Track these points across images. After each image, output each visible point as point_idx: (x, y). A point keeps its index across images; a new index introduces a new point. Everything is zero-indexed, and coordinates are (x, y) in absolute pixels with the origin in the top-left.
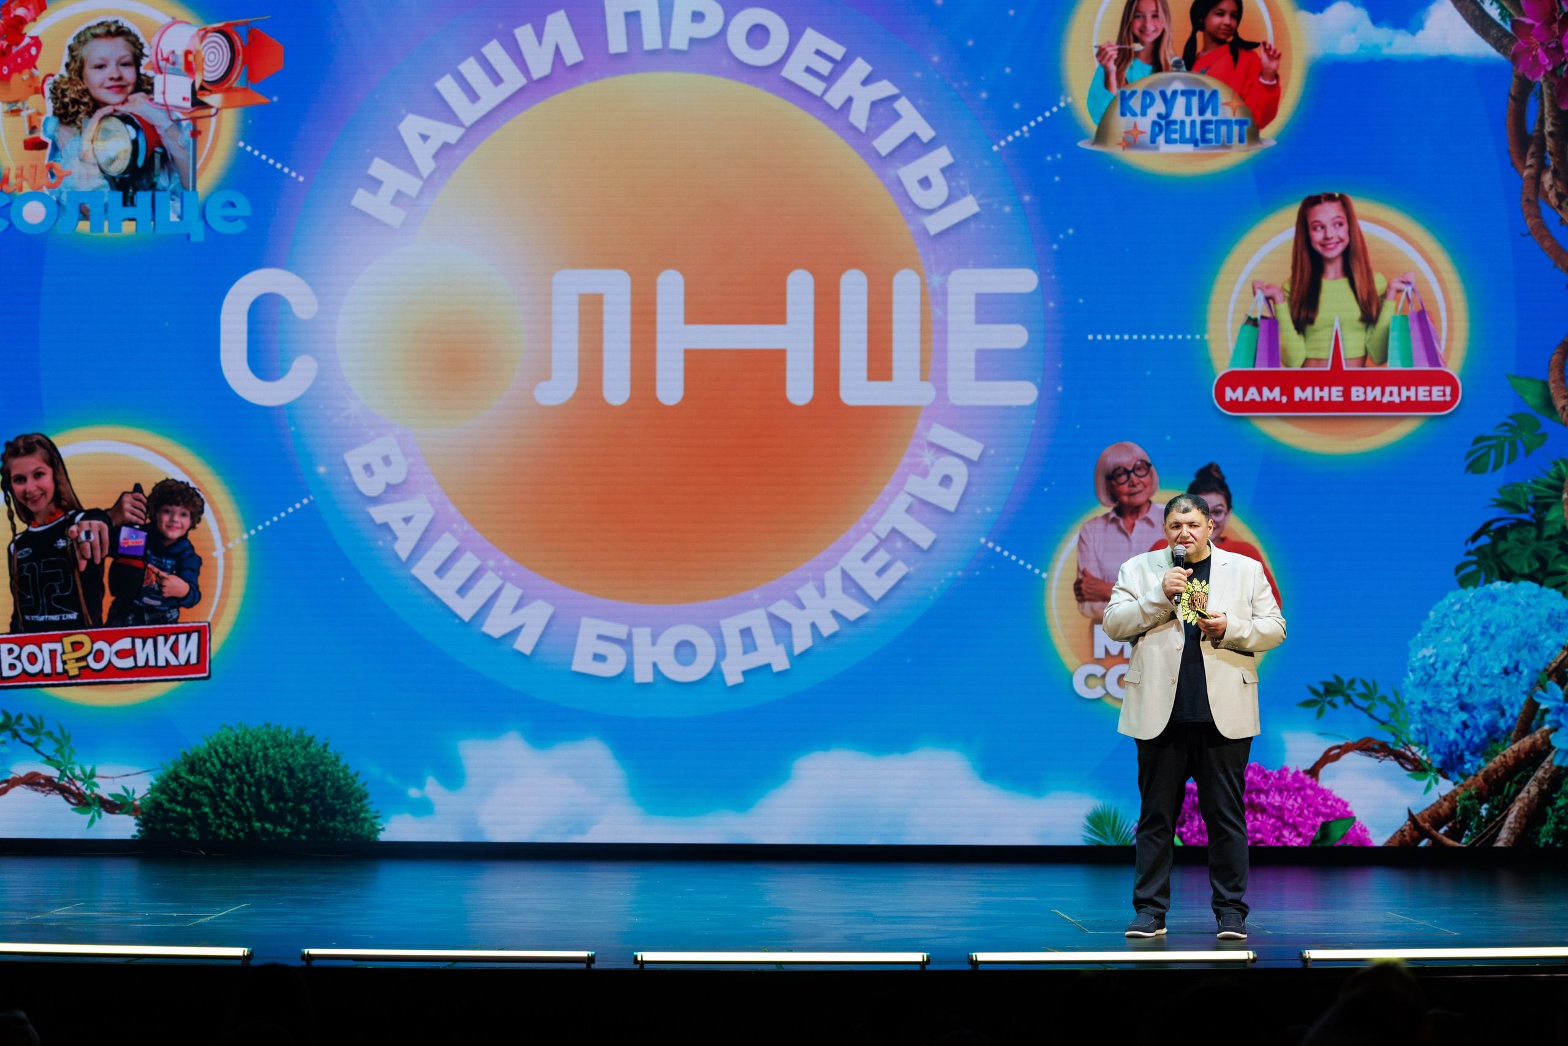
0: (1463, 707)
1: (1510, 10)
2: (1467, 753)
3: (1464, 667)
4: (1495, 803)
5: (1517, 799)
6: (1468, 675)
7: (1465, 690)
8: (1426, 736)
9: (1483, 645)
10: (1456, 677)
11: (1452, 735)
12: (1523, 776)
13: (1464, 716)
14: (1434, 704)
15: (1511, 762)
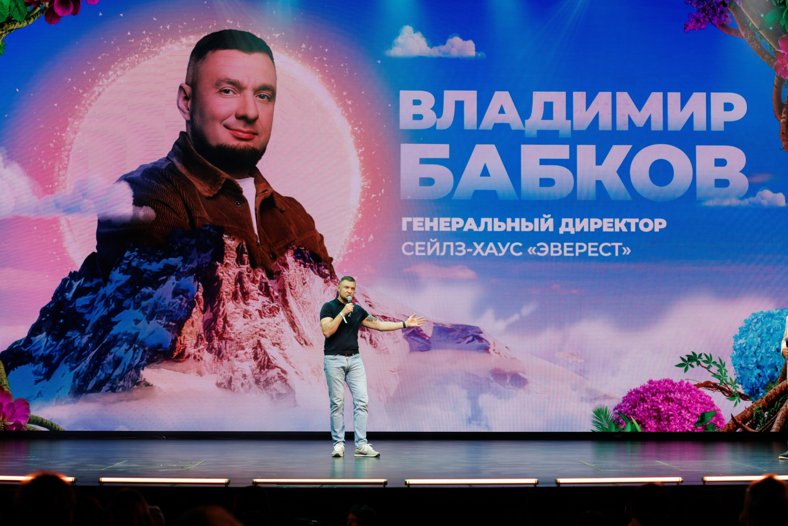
0: (759, 367)
1: (774, 46)
2: (760, 388)
3: (759, 348)
4: (771, 411)
5: (781, 409)
6: (760, 352)
7: (759, 359)
8: (742, 381)
9: (767, 338)
10: (755, 353)
11: (754, 380)
12: (783, 399)
13: (758, 371)
14: (745, 366)
15: (778, 392)
